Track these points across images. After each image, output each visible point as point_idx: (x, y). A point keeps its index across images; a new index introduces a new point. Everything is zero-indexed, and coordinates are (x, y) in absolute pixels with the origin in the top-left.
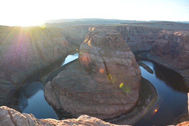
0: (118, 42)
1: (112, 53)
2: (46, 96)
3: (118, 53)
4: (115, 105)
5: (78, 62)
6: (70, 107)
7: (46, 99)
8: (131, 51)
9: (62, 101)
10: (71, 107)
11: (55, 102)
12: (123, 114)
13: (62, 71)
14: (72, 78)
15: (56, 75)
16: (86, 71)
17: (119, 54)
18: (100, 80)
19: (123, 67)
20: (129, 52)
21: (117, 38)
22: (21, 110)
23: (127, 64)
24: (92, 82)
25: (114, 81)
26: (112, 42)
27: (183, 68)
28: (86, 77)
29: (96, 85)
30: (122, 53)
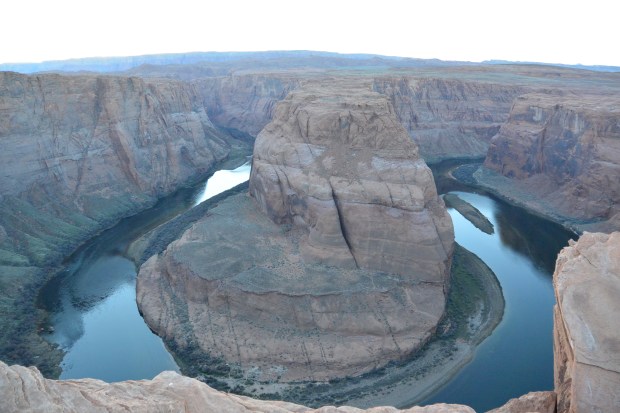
0: (380, 130)
1: (361, 164)
2: (144, 304)
3: (379, 164)
4: (370, 333)
6: (222, 341)
7: (142, 314)
8: (422, 161)
9: (197, 321)
10: (226, 339)
11: (171, 325)
12: (394, 363)
13: (195, 221)
14: (229, 245)
15: (176, 236)
16: (276, 222)
17: (381, 169)
18: (319, 251)
19: (394, 213)
20: (416, 164)
21: (375, 116)
22: (61, 350)
23: (408, 203)
24: (293, 258)
25: (365, 258)
26: (361, 130)
27: (590, 216)
28: (273, 241)
29: (308, 270)
30: (393, 166)
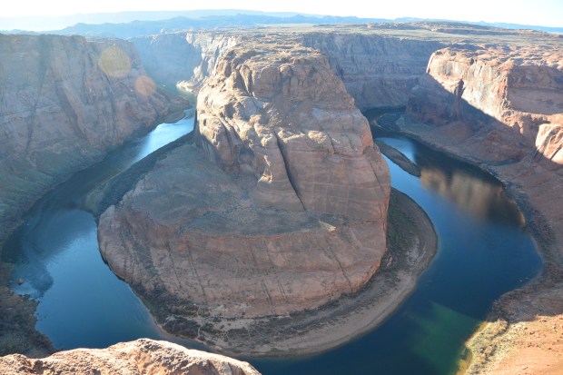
0: (318, 83)
1: (302, 114)
2: (107, 252)
3: (319, 115)
4: (321, 269)
5: (194, 145)
6: (187, 283)
7: (106, 262)
8: (359, 111)
9: (160, 265)
10: (190, 281)
11: (136, 271)
12: (346, 295)
13: (146, 172)
14: (183, 194)
15: (130, 187)
16: (224, 170)
17: (322, 119)
18: (268, 197)
19: (336, 159)
20: (353, 114)
21: (314, 71)
22: (33, 301)
23: (349, 150)
24: (245, 203)
25: (311, 201)
26: (301, 83)
27: (503, 159)
28: (224, 188)
29: (259, 214)
30: (333, 116)
